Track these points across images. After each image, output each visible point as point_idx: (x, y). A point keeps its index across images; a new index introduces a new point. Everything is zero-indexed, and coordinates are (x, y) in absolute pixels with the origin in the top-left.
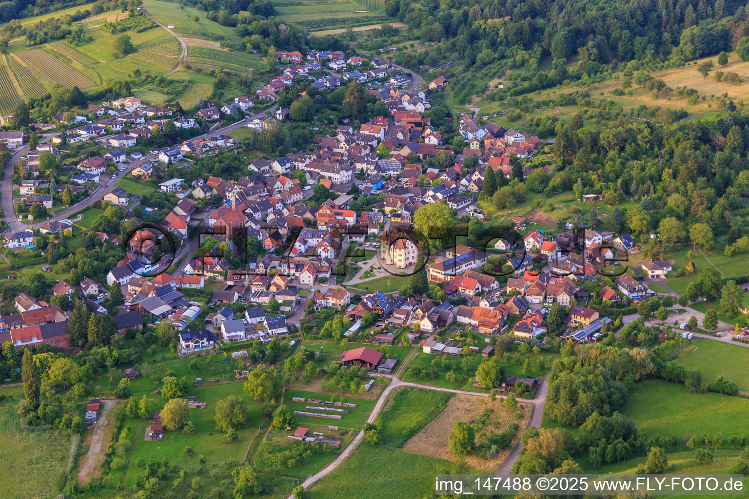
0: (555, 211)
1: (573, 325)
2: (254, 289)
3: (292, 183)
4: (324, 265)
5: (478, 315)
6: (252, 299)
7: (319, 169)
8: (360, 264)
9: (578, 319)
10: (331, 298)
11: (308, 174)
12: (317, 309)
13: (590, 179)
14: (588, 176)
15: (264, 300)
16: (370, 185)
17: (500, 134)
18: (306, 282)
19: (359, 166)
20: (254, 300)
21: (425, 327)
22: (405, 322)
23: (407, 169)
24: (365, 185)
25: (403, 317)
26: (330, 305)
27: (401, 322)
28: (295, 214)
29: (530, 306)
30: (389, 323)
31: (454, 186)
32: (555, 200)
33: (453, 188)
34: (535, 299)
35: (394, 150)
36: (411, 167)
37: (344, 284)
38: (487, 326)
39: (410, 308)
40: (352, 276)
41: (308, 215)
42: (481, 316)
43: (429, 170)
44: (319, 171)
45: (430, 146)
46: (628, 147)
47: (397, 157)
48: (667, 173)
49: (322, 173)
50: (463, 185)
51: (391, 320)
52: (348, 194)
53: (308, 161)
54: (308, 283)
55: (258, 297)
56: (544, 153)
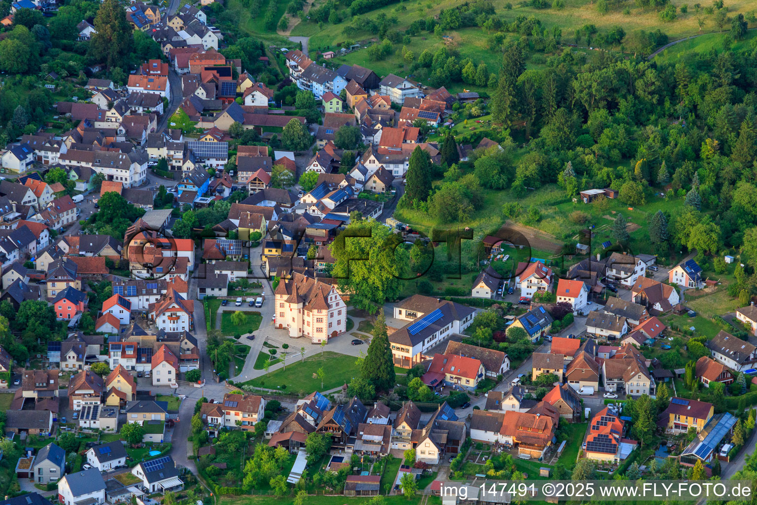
0: (543, 223)
1: (676, 432)
2: (78, 404)
3: (51, 191)
4: (185, 347)
5: (512, 427)
6: (82, 423)
7: (87, 162)
8: (244, 340)
9: (683, 420)
10: (233, 412)
11: (73, 173)
12: (212, 433)
13: (582, 162)
14: (576, 156)
15: (108, 423)
16: (191, 188)
17: (372, 83)
18: (164, 381)
19: (154, 153)
20: (87, 425)
21: (426, 456)
22: (383, 449)
23: (243, 154)
24: (181, 188)
25: (378, 438)
26: (233, 424)
27: (377, 448)
28: (80, 250)
29: (585, 400)
30: (355, 452)
31: (344, 183)
32: (533, 202)
33: (344, 188)
34: (587, 388)
35: (203, 121)
36: (250, 151)
37: (235, 380)
38: (530, 445)
39: (384, 421)
40: (241, 364)
41: (108, 252)
42: (517, 426)
43: (279, 155)
44: (90, 165)
45: (257, 110)
46: (622, 103)
47: (214, 132)
48: (708, 147)
49: (98, 170)
50: (358, 182)
51: (358, 445)
52: (156, 206)
53: (64, 149)
54: (167, 383)
55: (94, 417)
56: (471, 117)
